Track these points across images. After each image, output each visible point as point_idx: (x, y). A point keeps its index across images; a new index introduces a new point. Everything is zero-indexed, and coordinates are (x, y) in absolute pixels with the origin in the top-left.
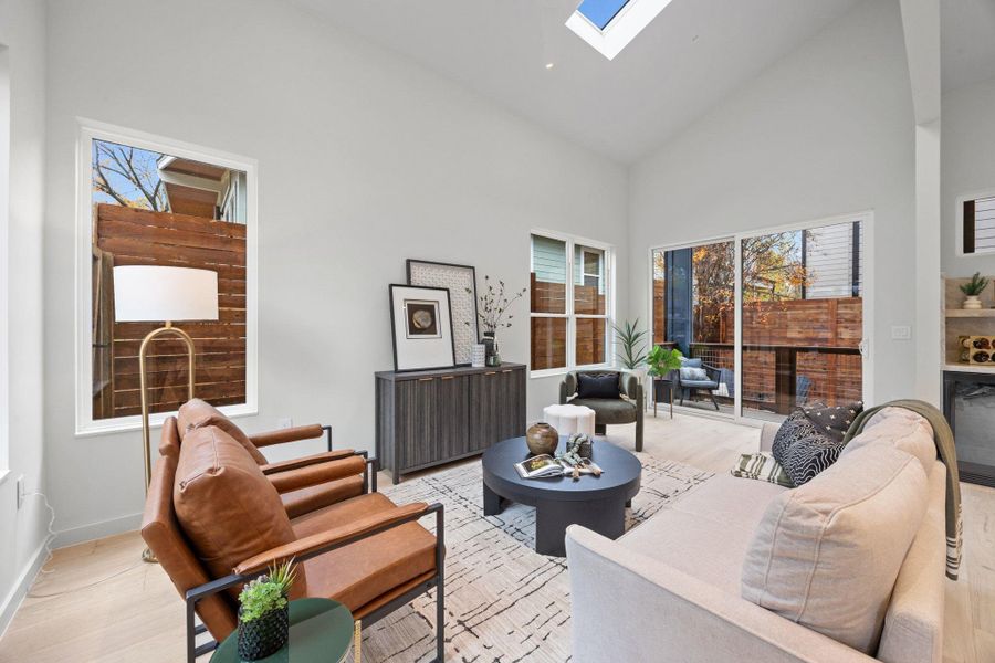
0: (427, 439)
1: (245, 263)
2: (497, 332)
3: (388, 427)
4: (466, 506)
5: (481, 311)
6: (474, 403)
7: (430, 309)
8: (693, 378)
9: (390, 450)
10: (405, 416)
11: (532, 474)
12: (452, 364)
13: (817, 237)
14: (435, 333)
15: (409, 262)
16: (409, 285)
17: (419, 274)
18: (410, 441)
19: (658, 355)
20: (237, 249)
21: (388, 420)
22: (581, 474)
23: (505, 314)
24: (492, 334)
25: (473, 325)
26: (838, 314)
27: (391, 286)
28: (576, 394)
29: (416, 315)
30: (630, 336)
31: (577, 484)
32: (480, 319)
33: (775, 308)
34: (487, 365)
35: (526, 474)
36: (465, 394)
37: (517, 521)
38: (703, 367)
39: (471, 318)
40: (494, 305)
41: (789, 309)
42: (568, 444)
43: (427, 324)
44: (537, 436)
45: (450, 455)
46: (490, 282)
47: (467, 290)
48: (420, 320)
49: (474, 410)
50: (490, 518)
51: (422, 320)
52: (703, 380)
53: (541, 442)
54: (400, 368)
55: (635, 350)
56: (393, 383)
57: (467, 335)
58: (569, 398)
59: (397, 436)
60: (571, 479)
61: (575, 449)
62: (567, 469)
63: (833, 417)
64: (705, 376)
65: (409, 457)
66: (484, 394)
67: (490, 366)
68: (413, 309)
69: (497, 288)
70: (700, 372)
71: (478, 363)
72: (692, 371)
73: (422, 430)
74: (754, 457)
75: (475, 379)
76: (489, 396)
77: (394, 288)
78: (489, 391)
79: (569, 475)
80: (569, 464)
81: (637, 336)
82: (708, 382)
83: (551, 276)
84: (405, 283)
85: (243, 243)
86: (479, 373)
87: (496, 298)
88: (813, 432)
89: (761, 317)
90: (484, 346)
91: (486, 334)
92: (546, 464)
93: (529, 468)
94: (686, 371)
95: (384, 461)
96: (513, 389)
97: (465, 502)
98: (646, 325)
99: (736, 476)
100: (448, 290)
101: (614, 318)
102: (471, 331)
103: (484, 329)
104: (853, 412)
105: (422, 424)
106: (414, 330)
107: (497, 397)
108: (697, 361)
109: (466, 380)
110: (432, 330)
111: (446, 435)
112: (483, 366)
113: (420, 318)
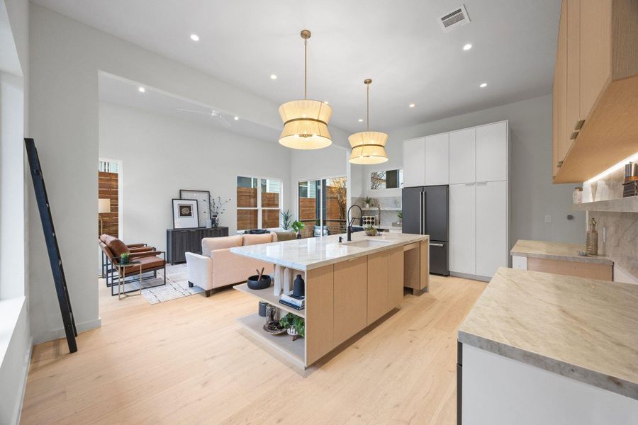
1: (117, 188)
2: (218, 215)
5: (211, 208)
7: (189, 207)
10: (175, 243)
12: (197, 227)
14: (191, 216)
15: (180, 191)
16: (181, 199)
17: (185, 195)
18: (178, 252)
20: (114, 183)
23: (221, 209)
24: (216, 216)
25: (208, 213)
32: (211, 211)
34: (212, 227)
39: (208, 210)
43: (188, 213)
47: (204, 200)
51: (185, 211)
54: (176, 227)
55: (288, 222)
56: (171, 232)
57: (205, 216)
59: (172, 250)
65: (177, 257)
68: (181, 207)
69: (217, 199)
71: (208, 226)
77: (174, 201)
84: (179, 199)
85: (117, 181)
86: (209, 229)
90: (212, 220)
91: (213, 216)
100: (197, 200)
101: (282, 209)
102: (207, 215)
103: (213, 214)
105: (182, 245)
106: (181, 215)
110: (190, 214)
112: (210, 227)
113: (184, 211)
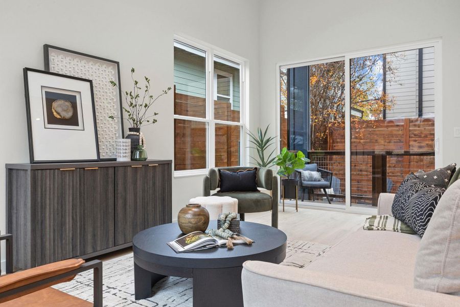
0: (69, 233)
2: (142, 127)
3: (22, 222)
4: (114, 294)
5: (126, 105)
6: (119, 195)
7: (72, 100)
8: (311, 179)
9: (25, 246)
10: (43, 208)
11: (186, 248)
12: (95, 158)
13: (395, 71)
14: (77, 124)
15: (47, 47)
16: (47, 72)
17: (58, 62)
18: (49, 234)
19: (285, 157)
21: (22, 214)
22: (234, 244)
23: (151, 111)
24: (138, 130)
25: (118, 120)
26: (410, 131)
27: (26, 70)
28: (219, 189)
29: (55, 105)
30: (262, 141)
31: (232, 252)
32: (126, 115)
33: (367, 127)
34: (133, 159)
35: (181, 249)
36: (111, 187)
37: (170, 300)
38: (318, 171)
40: (140, 101)
41: (377, 127)
42: (219, 221)
43: (68, 115)
44: (189, 216)
45: (95, 250)
46: (136, 76)
47: (112, 82)
48: (59, 110)
49: (120, 202)
50: (141, 301)
51: (62, 110)
52: (319, 181)
53: (193, 221)
54: (37, 158)
55: (266, 153)
56: (29, 173)
57: (111, 130)
58: (212, 192)
59: (34, 231)
60: (226, 249)
61: (226, 225)
62: (220, 242)
63: (435, 177)
64: (320, 177)
65: (48, 252)
66: (130, 187)
67: (136, 160)
68: (51, 98)
69: (142, 83)
70: (316, 175)
71: (123, 157)
72: (310, 174)
73: (62, 224)
74: (378, 217)
75: (120, 173)
76: (135, 189)
77: (29, 73)
78: (135, 183)
79: (224, 246)
80: (221, 238)
81: (268, 141)
82: (323, 182)
83: (190, 89)
84: (42, 68)
86: (125, 166)
87: (141, 93)
88: (426, 186)
89: (358, 133)
90: (129, 140)
91: (131, 130)
92: (200, 238)
93: (182, 243)
94: (306, 173)
95: (17, 261)
96: (158, 183)
97: (113, 291)
98: (275, 132)
99: (369, 229)
100: (90, 82)
101: (248, 126)
102: (115, 126)
103: (129, 124)
104: (449, 172)
105: (63, 217)
106: (52, 119)
107: (143, 191)
108: (314, 165)
109: (111, 171)
110: (73, 121)
111: (89, 229)
112: (128, 159)
113: (60, 108)
